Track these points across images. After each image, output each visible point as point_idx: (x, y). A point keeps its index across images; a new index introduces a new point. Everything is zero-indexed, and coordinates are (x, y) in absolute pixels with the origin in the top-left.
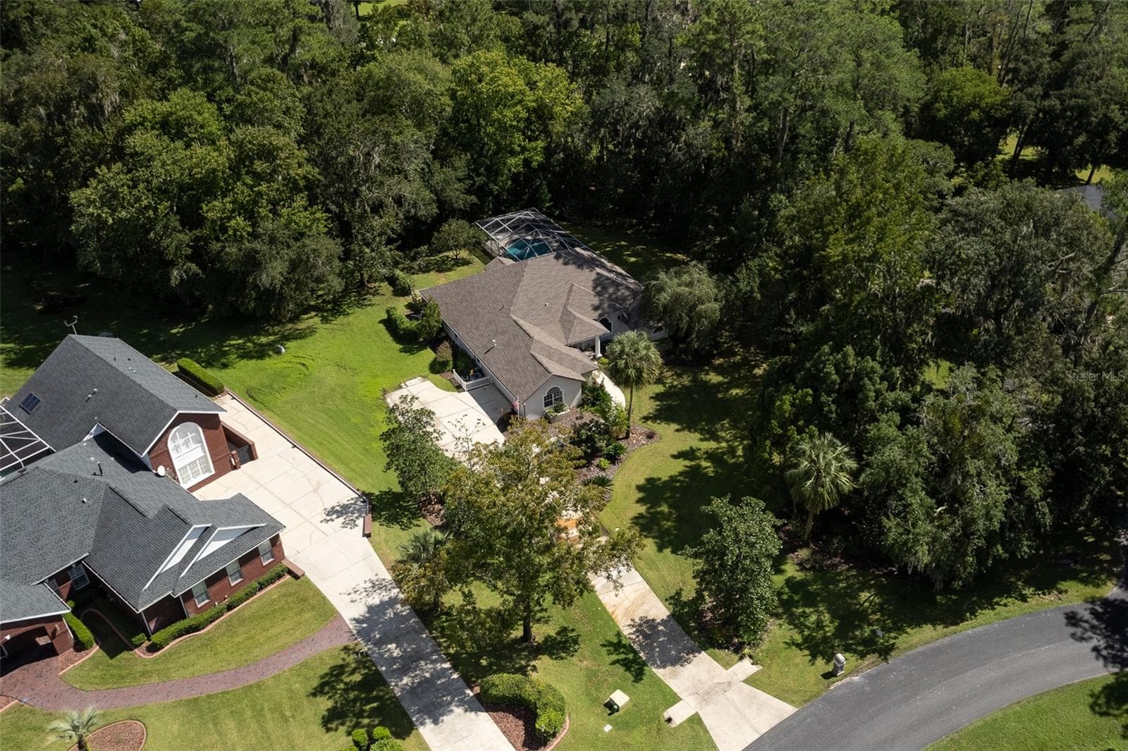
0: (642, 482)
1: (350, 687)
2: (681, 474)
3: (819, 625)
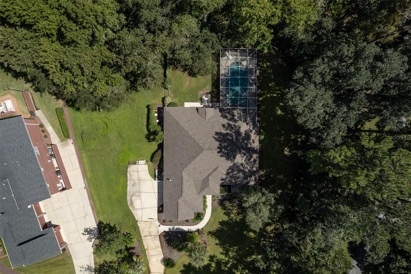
2: (204, 266)
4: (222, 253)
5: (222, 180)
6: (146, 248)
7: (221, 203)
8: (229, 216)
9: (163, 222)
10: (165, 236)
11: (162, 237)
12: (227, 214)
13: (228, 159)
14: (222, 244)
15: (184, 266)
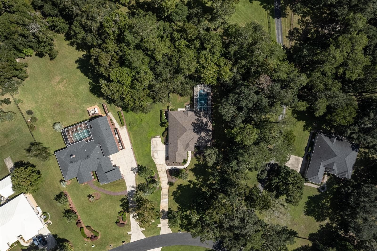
0: (179, 184)
1: (124, 202)
2: (187, 185)
3: (184, 223)
4: (196, 179)
5: (195, 144)
6: (160, 177)
7: (195, 155)
8: (199, 162)
9: (168, 165)
10: (169, 171)
11: (168, 172)
12: (198, 161)
13: (197, 134)
14: (196, 175)
15: (178, 185)
